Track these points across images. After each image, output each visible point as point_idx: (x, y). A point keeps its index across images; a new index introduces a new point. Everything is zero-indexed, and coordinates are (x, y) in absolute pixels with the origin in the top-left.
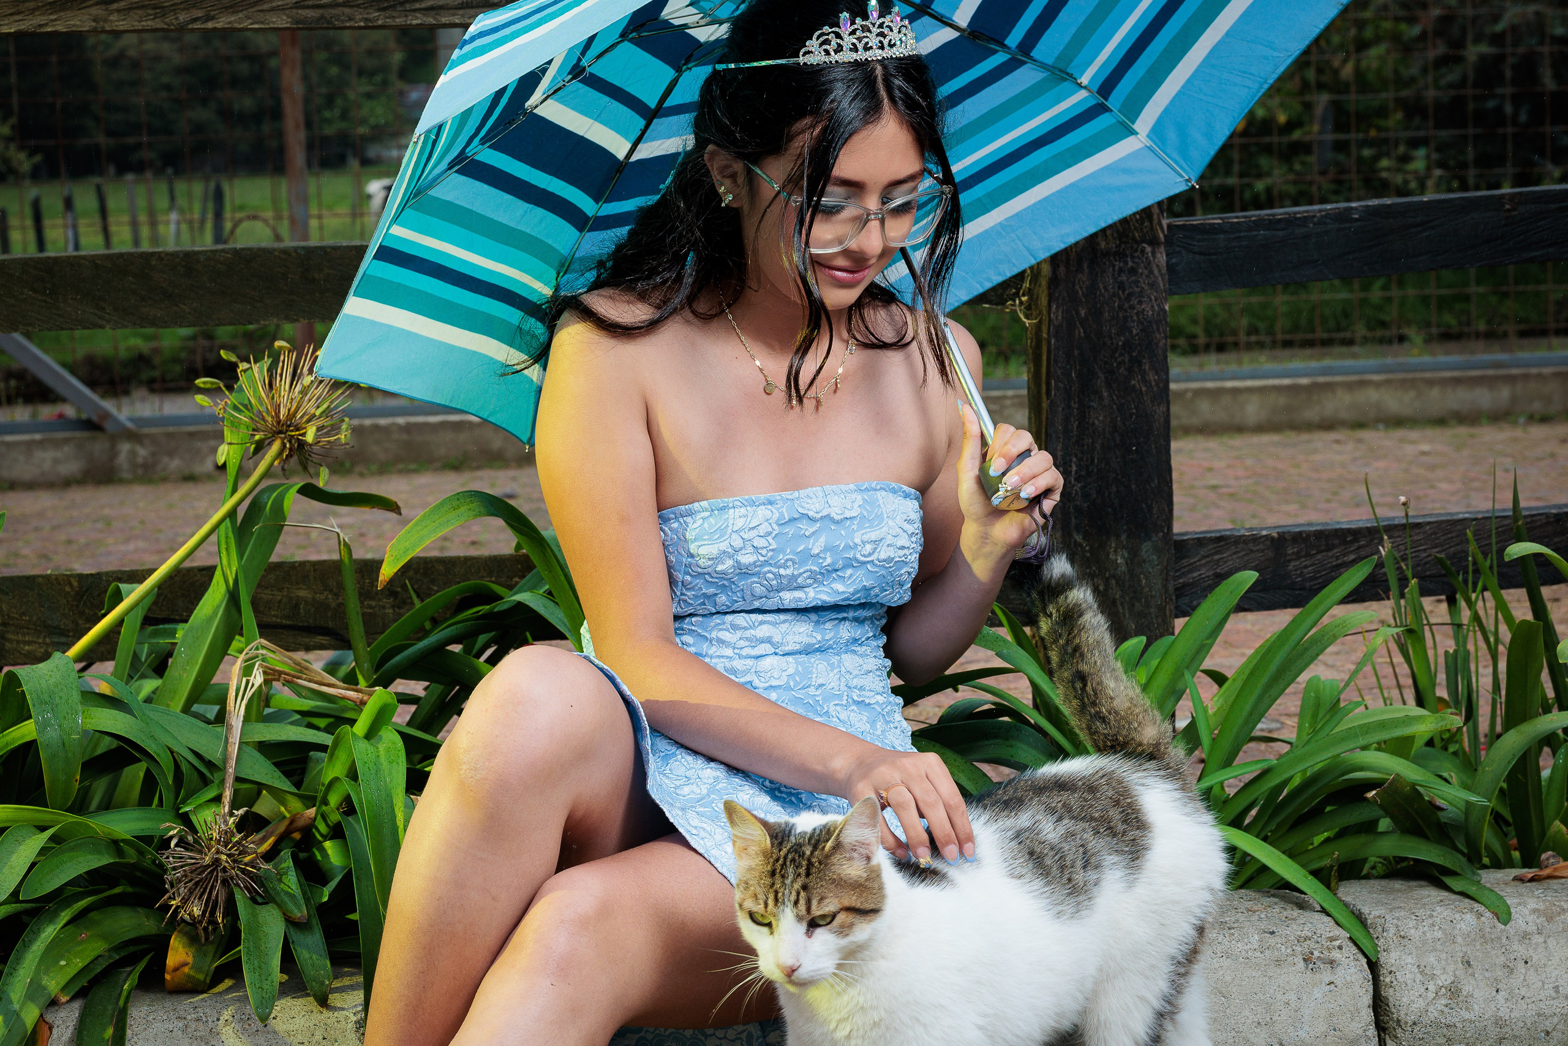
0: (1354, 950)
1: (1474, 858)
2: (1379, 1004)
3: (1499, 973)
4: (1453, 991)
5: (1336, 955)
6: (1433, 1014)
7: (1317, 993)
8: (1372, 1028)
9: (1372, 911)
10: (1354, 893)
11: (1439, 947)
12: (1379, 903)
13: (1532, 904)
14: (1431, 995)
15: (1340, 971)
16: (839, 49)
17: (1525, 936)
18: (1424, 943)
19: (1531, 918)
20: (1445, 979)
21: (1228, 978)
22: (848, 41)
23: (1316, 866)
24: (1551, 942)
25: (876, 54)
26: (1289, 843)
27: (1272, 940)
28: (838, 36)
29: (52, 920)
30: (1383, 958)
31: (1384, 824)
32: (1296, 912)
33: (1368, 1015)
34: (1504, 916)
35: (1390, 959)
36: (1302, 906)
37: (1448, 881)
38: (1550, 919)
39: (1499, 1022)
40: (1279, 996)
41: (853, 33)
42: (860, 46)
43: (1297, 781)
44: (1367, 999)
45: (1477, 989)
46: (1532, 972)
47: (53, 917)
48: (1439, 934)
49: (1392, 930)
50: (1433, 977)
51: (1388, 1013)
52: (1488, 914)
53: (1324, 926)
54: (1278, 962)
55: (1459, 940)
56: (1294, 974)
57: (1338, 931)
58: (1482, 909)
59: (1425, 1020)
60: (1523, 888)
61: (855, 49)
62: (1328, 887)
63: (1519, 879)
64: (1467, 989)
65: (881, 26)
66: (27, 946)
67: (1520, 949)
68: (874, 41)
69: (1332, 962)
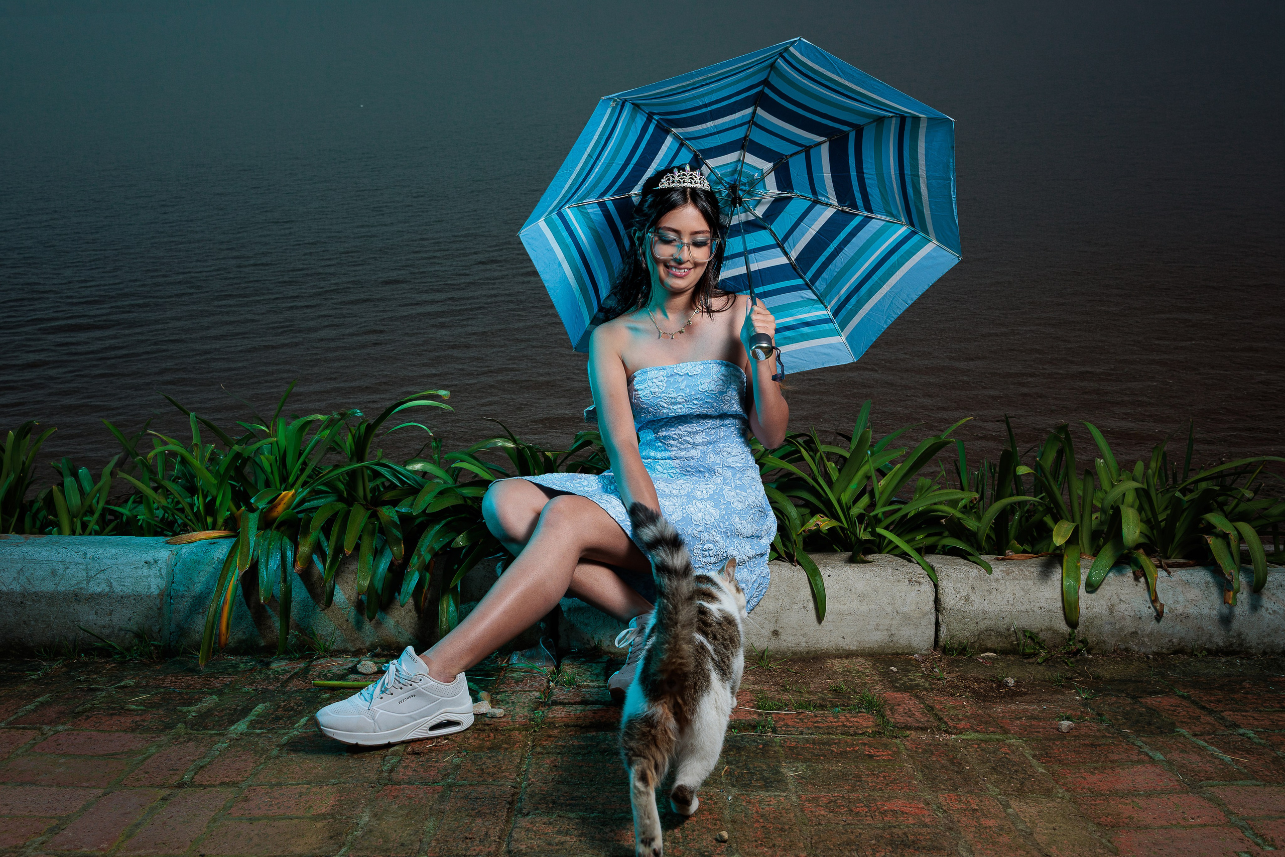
0: (929, 579)
1: (981, 550)
2: (937, 600)
3: (986, 593)
4: (967, 599)
5: (921, 580)
6: (958, 606)
7: (913, 594)
8: (934, 609)
9: (937, 566)
10: (932, 559)
11: (962, 580)
12: (940, 563)
13: (1001, 568)
14: (958, 599)
15: (922, 586)
16: (673, 182)
17: (997, 580)
18: (957, 579)
19: (1000, 573)
20: (964, 594)
21: (878, 585)
22: (676, 179)
23: (916, 547)
24: (1007, 583)
25: (689, 185)
26: (909, 537)
27: (897, 572)
28: (673, 177)
29: (438, 524)
30: (940, 583)
31: (946, 533)
32: (907, 563)
33: (932, 604)
34: (989, 571)
35: (943, 584)
36: (910, 561)
37: (968, 557)
38: (1008, 574)
39: (984, 612)
40: (898, 594)
41: (679, 176)
42: (682, 181)
43: (912, 513)
44: (933, 598)
45: (976, 599)
46: (999, 594)
47: (438, 522)
48: (963, 576)
49: (944, 573)
50: (959, 592)
51: (940, 604)
52: (983, 570)
53: (918, 569)
54: (898, 581)
55: (971, 579)
56: (905, 586)
57: (923, 571)
58: (981, 568)
59: (955, 608)
60: (997, 562)
61: (679, 182)
62: (920, 555)
63: (998, 559)
64: (972, 598)
65: (691, 175)
66: (428, 532)
67: (995, 585)
68: (687, 179)
69: (919, 583)
